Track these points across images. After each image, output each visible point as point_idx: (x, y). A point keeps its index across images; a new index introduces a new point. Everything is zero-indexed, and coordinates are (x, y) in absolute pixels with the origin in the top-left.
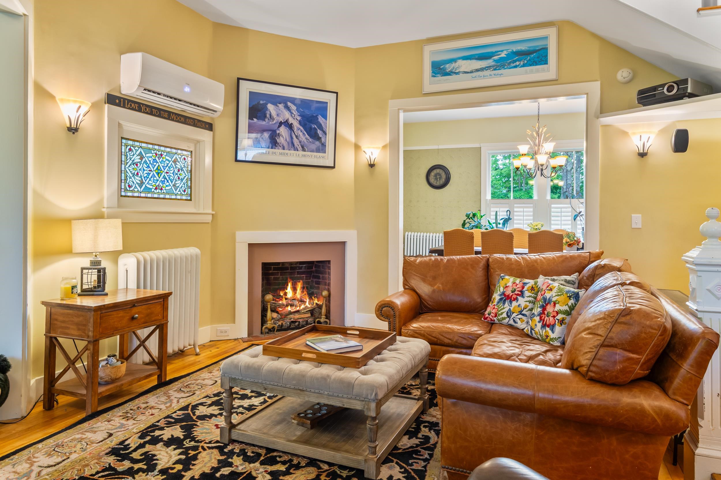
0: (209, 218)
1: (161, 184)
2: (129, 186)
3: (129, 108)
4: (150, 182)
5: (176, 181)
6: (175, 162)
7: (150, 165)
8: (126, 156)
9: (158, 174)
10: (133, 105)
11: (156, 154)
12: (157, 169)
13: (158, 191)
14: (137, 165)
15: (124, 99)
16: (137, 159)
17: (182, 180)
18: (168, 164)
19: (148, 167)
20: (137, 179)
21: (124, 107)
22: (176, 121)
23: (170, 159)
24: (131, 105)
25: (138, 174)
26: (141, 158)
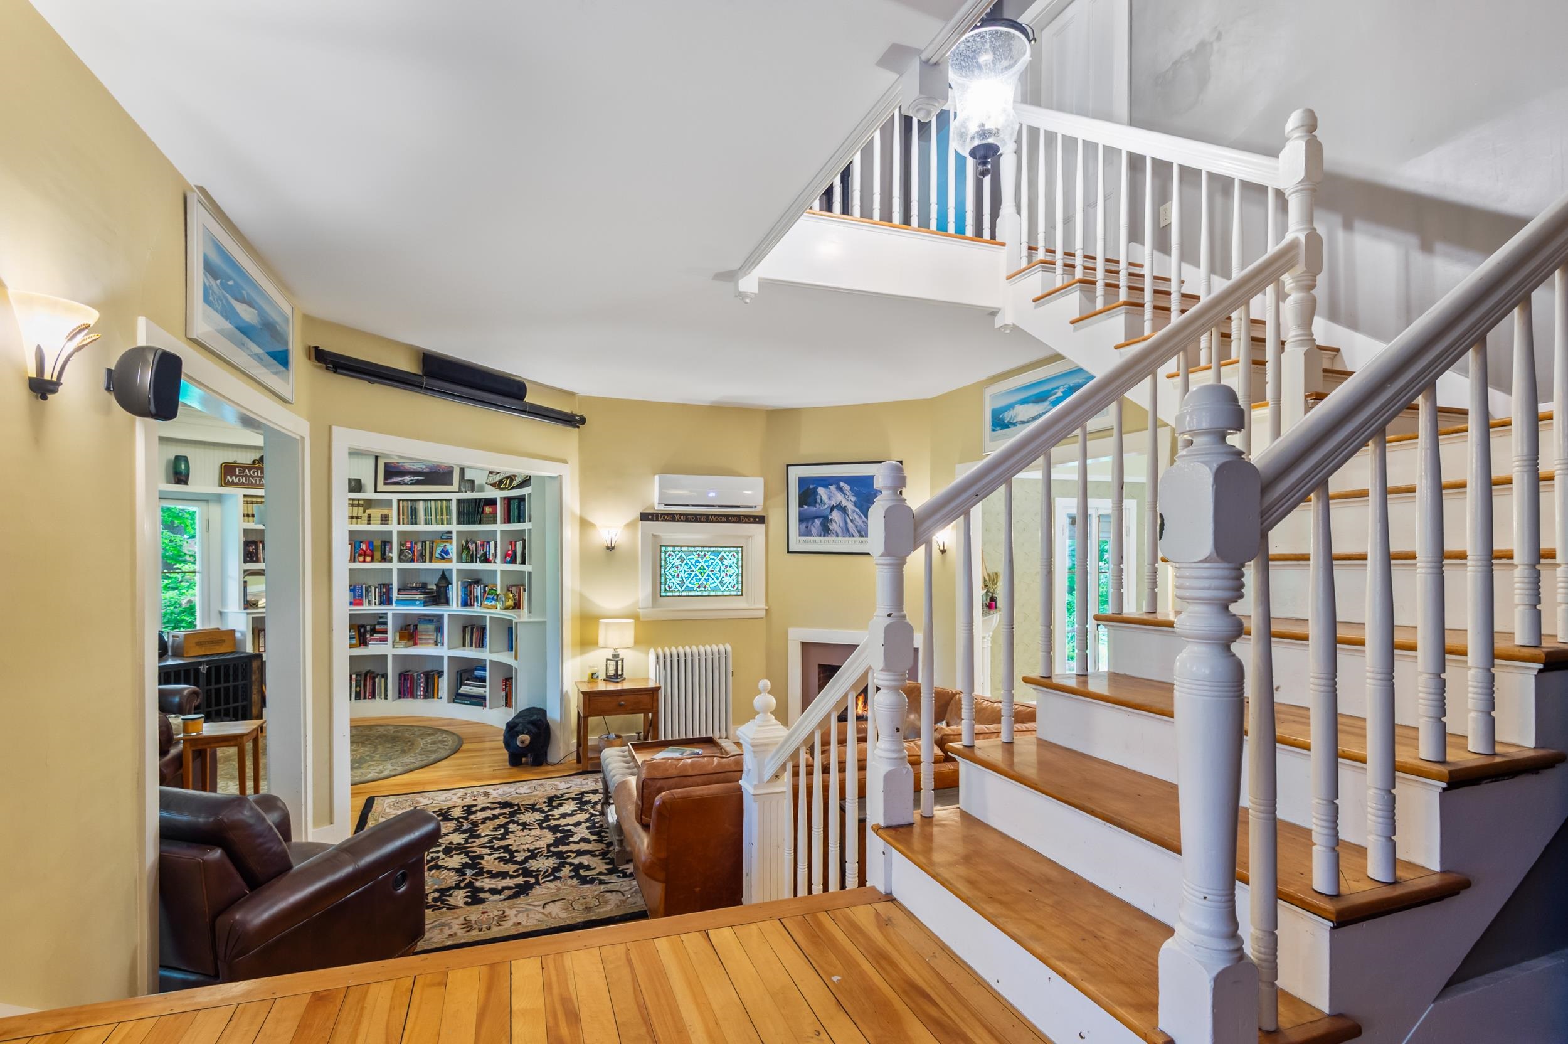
0: (763, 614)
1: (705, 582)
2: (669, 587)
3: (662, 521)
4: (692, 582)
5: (723, 577)
6: (721, 560)
7: (692, 566)
8: (666, 561)
9: (701, 573)
10: (666, 517)
11: (699, 555)
12: (700, 569)
13: (701, 589)
14: (677, 568)
15: (657, 514)
16: (677, 562)
17: (731, 576)
18: (712, 563)
19: (690, 568)
20: (678, 580)
21: (657, 520)
22: (715, 522)
23: (715, 558)
24: (664, 518)
25: (678, 575)
26: (682, 561)
